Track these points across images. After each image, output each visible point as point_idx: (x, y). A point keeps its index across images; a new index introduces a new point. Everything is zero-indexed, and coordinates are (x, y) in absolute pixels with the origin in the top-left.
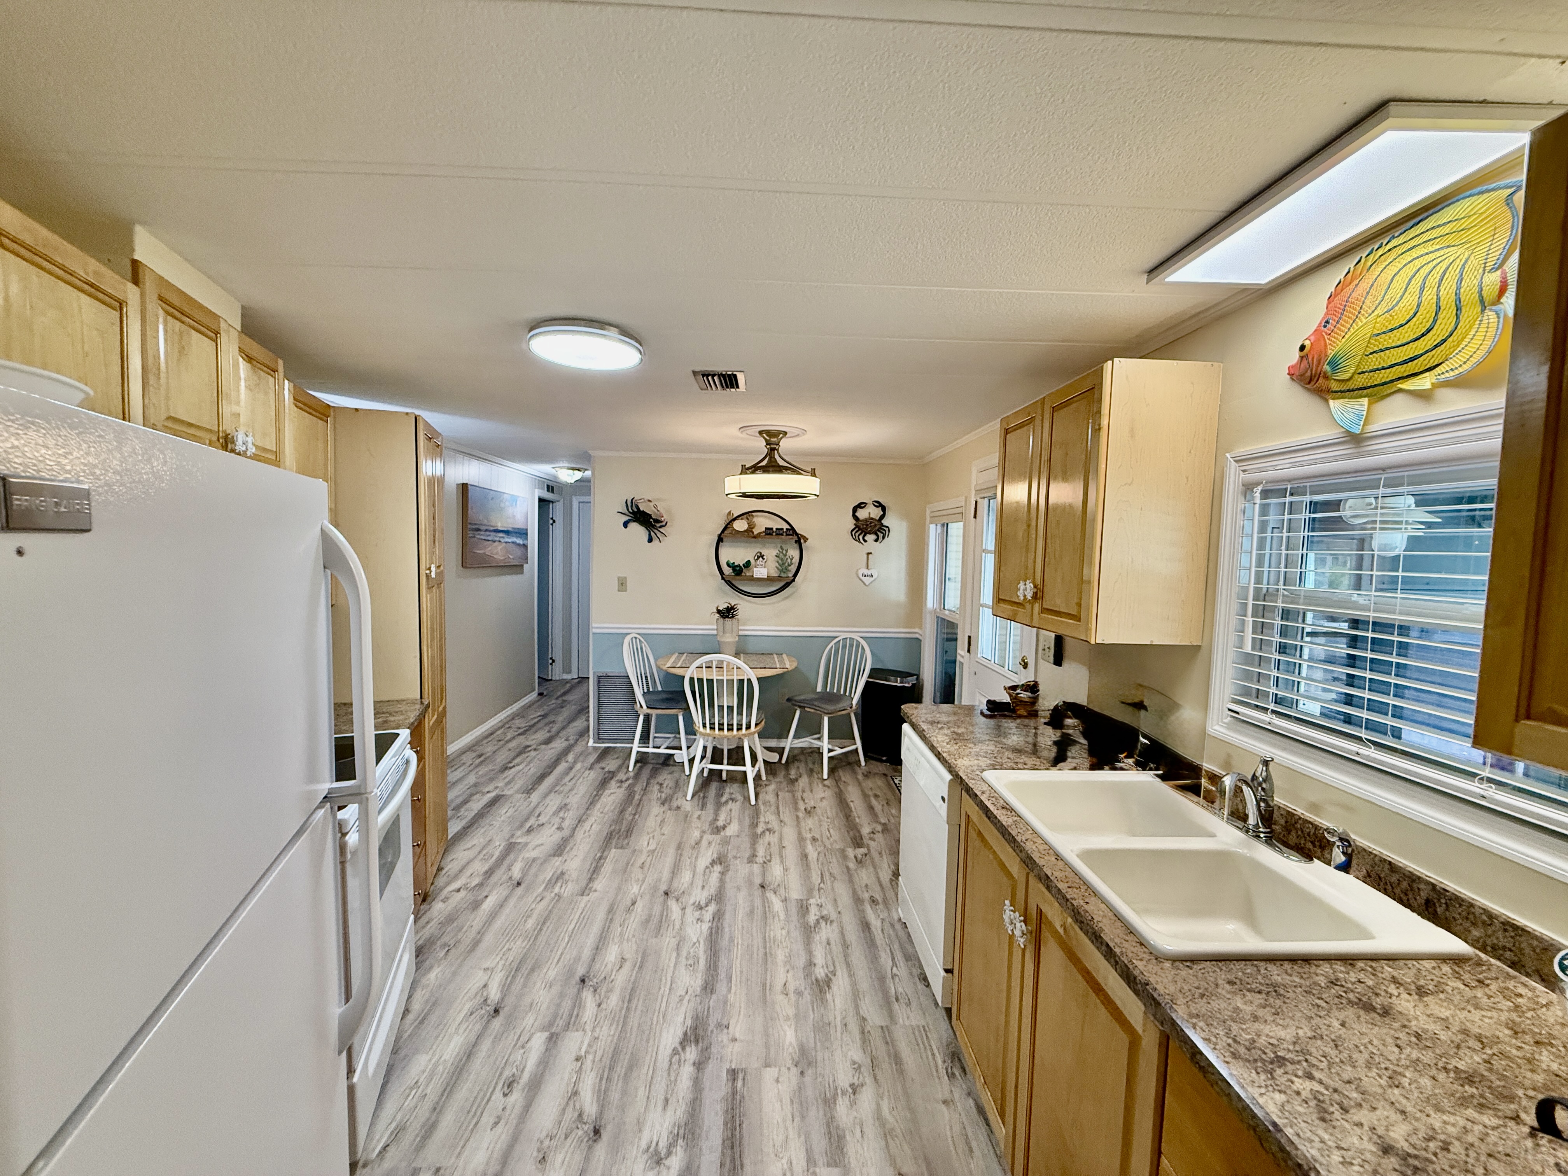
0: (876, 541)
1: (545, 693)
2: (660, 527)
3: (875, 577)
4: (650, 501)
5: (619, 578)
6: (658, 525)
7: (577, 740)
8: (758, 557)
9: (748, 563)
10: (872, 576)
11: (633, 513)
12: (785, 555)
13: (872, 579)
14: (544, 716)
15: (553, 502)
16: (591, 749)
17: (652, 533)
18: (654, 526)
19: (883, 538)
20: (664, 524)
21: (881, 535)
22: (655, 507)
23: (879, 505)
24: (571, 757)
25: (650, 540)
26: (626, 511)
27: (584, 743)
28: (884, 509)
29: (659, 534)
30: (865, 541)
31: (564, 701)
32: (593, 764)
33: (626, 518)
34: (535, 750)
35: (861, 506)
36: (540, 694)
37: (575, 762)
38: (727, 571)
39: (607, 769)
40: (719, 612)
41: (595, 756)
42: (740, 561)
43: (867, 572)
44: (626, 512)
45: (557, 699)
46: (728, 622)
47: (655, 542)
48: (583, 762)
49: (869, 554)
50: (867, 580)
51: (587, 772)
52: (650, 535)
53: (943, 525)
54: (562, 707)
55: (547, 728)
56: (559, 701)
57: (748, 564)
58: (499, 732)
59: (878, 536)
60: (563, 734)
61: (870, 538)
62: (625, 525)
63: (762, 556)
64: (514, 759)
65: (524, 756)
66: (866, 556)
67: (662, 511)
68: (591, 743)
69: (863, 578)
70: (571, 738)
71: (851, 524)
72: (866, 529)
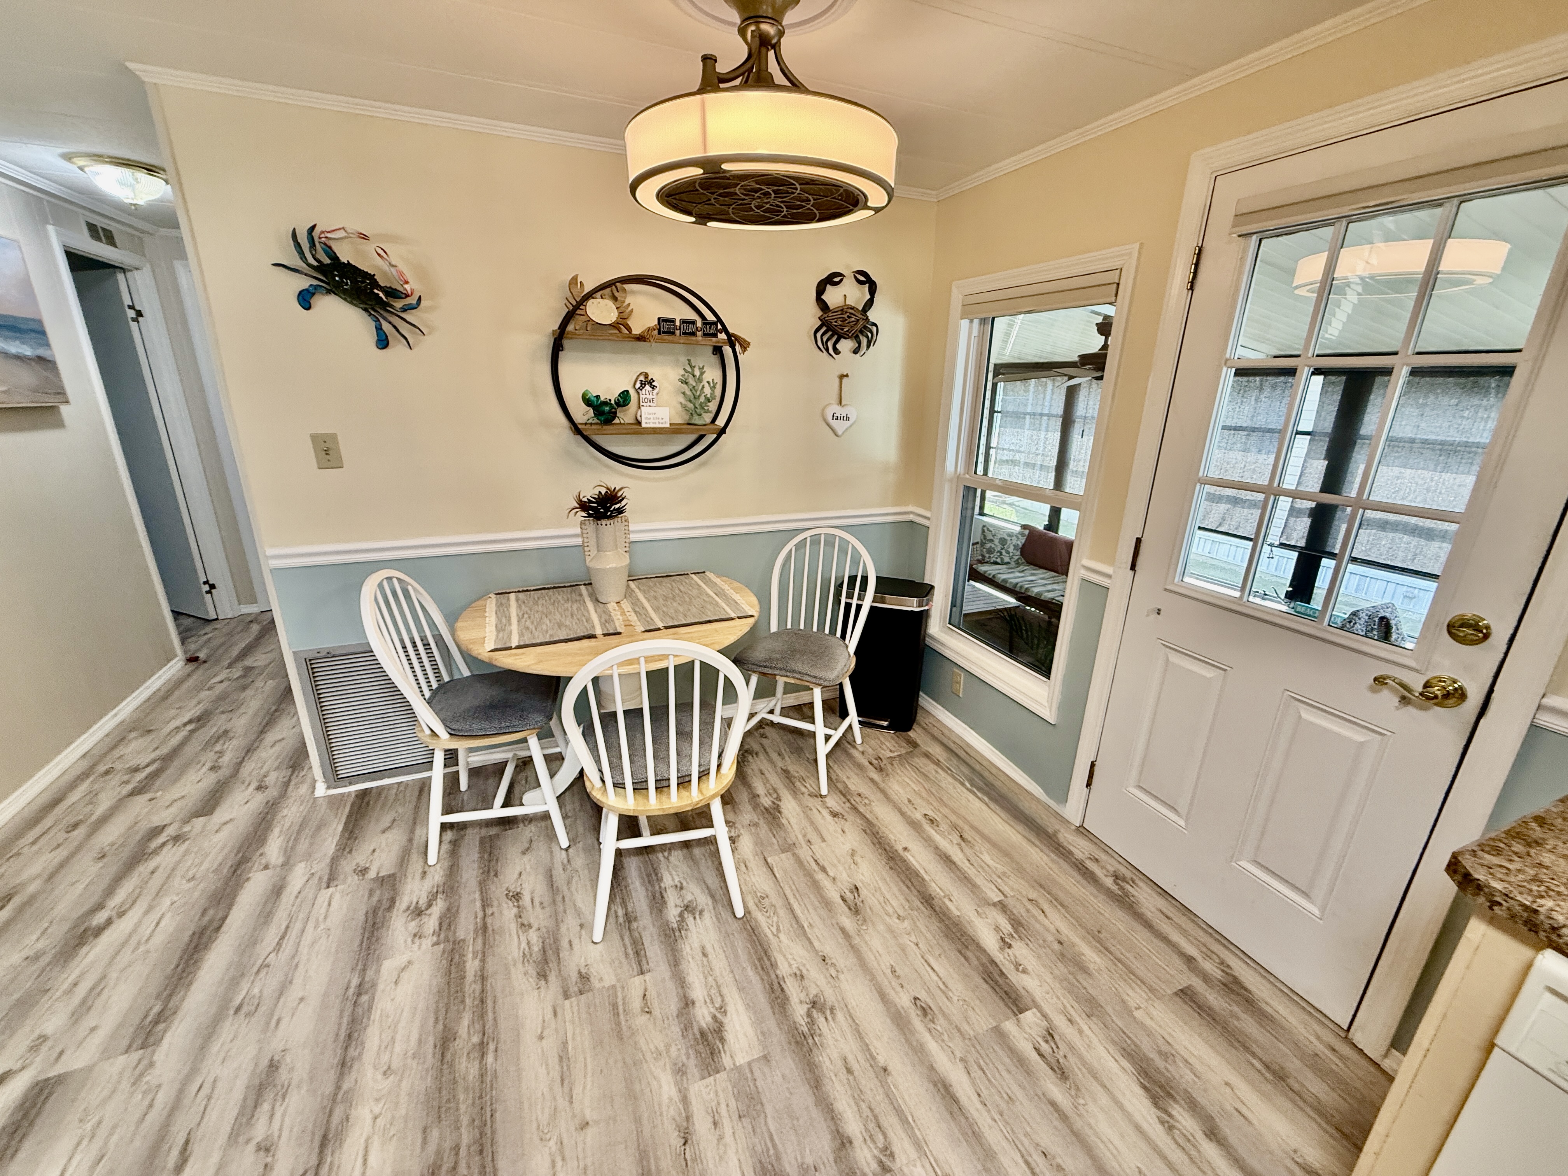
0: (856, 352)
1: (202, 655)
2: (405, 309)
3: (852, 420)
4: (364, 237)
5: (314, 438)
6: (399, 304)
7: (287, 784)
8: (643, 385)
9: (625, 395)
10: (848, 418)
11: (321, 268)
12: (700, 380)
13: (848, 423)
14: (201, 720)
15: (123, 270)
16: (323, 808)
17: (386, 326)
18: (385, 305)
19: (868, 347)
20: (412, 301)
21: (864, 341)
22: (382, 254)
23: (866, 280)
24: (273, 849)
25: (383, 343)
26: (295, 261)
27: (304, 789)
28: (873, 289)
29: (404, 328)
30: (837, 352)
31: (248, 670)
32: (334, 862)
33: (305, 283)
34: (177, 839)
35: (832, 279)
36: (192, 660)
37: (287, 864)
38: (582, 413)
39: (372, 874)
40: (583, 506)
41: (337, 826)
42: (609, 392)
43: (840, 411)
44: (299, 263)
45: (230, 666)
46: (608, 528)
47: (397, 348)
48: (308, 856)
49: (842, 377)
50: (837, 425)
51: (325, 894)
52: (379, 329)
53: (983, 321)
54: (244, 688)
55: (209, 757)
56: (237, 672)
57: (624, 398)
58: (75, 796)
59: (859, 343)
60: (250, 768)
61: (846, 345)
62: (305, 299)
63: (651, 383)
64: (110, 891)
65: (144, 869)
66: (837, 380)
67: (402, 267)
68: (321, 790)
69: (834, 423)
70: (271, 779)
71: (811, 316)
72: (842, 327)
